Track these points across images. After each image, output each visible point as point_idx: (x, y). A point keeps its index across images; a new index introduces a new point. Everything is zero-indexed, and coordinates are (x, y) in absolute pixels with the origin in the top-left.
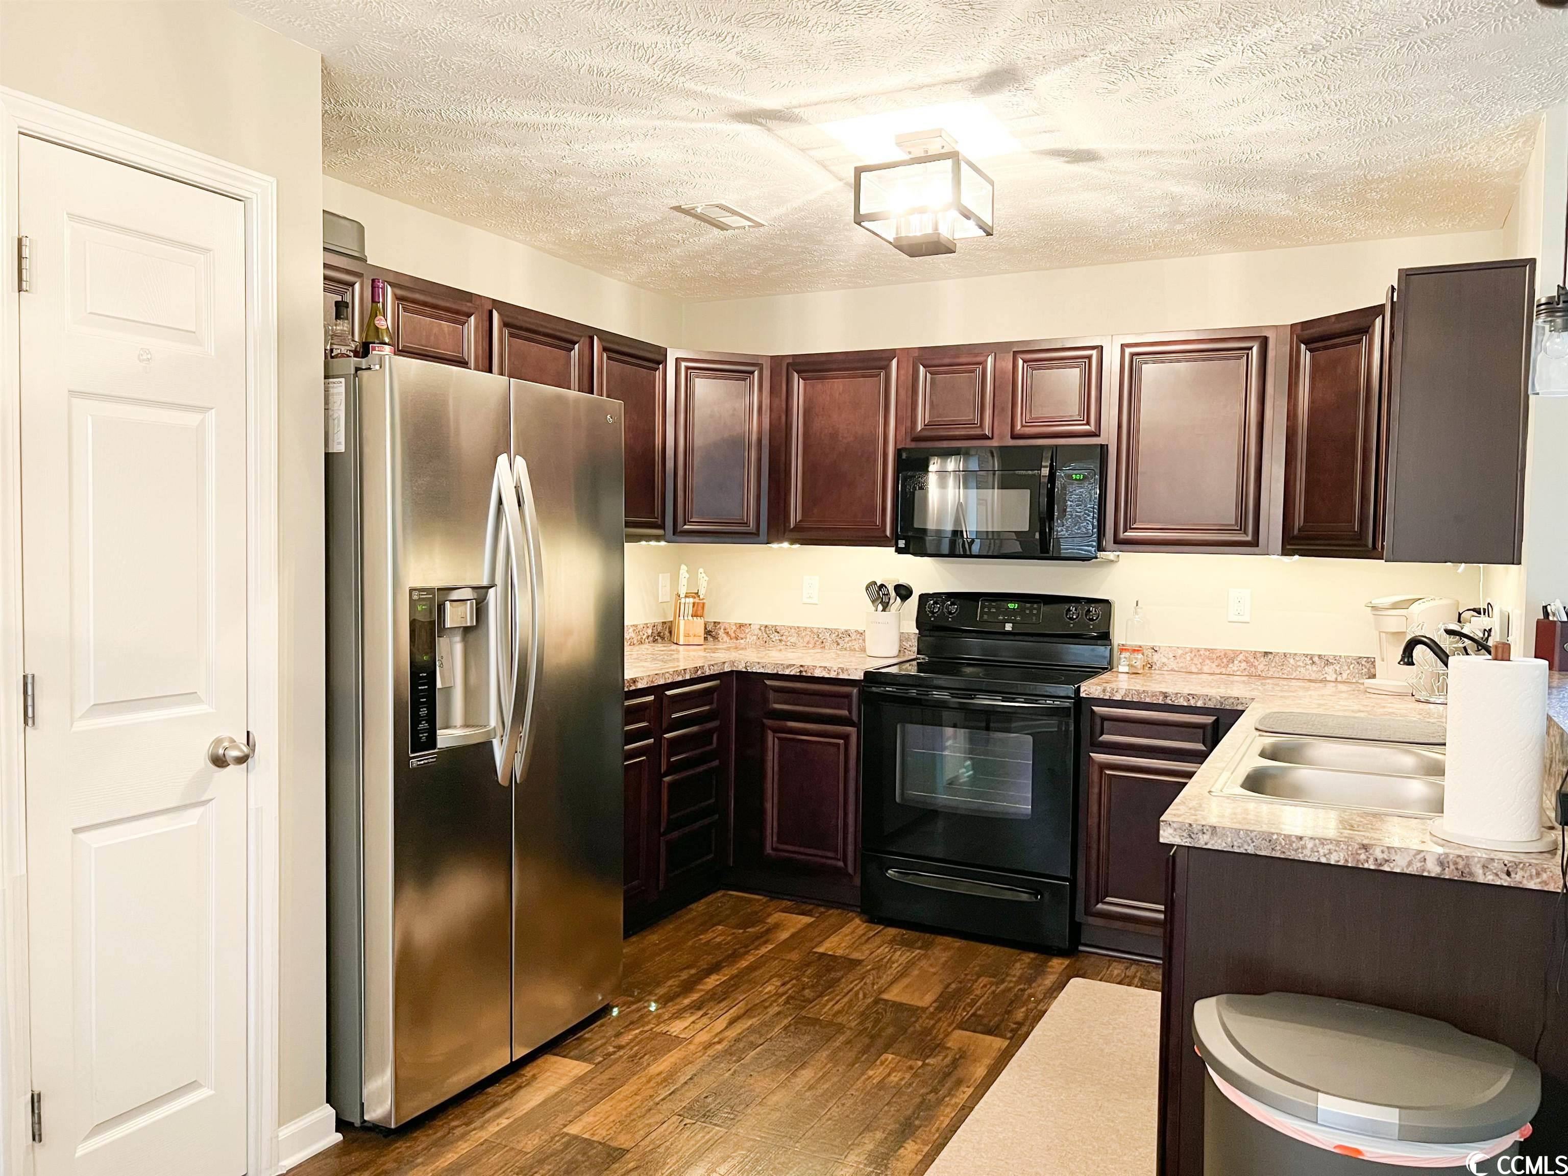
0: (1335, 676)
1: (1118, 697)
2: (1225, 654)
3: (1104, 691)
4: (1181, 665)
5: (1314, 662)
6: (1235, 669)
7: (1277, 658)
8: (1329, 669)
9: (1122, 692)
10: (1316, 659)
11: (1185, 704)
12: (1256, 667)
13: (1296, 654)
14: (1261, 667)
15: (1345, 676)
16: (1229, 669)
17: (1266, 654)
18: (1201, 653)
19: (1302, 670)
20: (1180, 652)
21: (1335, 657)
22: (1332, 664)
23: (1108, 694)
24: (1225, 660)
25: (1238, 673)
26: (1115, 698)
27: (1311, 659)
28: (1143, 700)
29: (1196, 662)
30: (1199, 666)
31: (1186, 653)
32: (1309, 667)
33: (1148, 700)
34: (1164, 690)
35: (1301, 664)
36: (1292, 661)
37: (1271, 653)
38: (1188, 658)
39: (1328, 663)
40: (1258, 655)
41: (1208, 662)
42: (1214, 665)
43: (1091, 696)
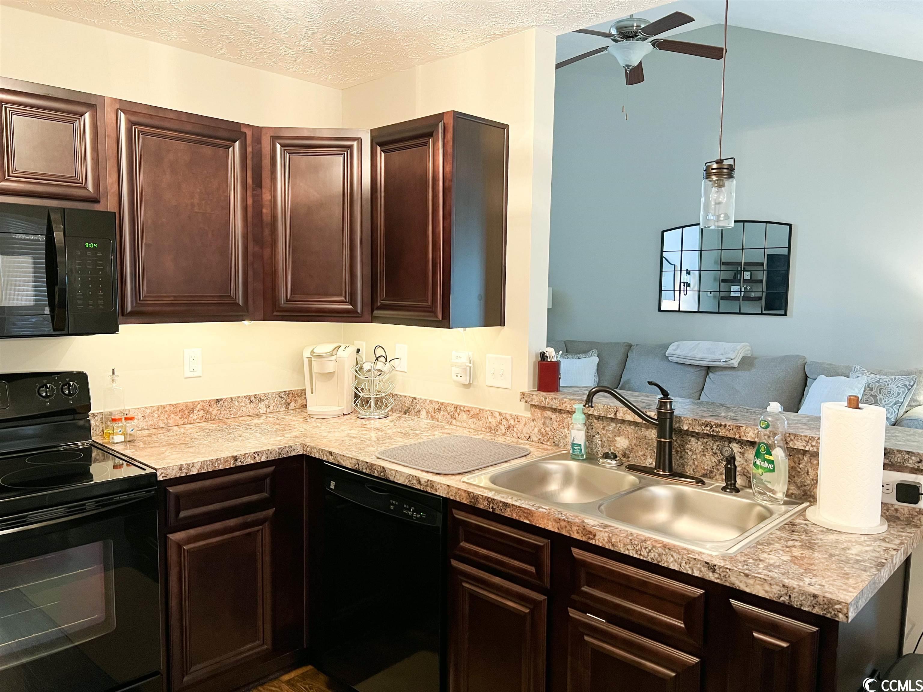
0: (265, 409)
1: (194, 472)
2: (187, 406)
3: (181, 469)
4: (150, 423)
5: (251, 402)
6: (195, 417)
7: (226, 403)
8: (262, 405)
9: (198, 466)
10: (253, 399)
11: (252, 462)
12: (211, 414)
13: (239, 397)
14: (214, 412)
15: (271, 407)
16: (190, 419)
17: (218, 400)
18: (167, 409)
19: (244, 409)
20: (148, 411)
21: (265, 394)
22: (263, 400)
23: (185, 471)
24: (186, 412)
25: (197, 421)
26: (191, 473)
27: (250, 399)
28: (217, 468)
29: (162, 418)
30: (166, 421)
31: (154, 411)
32: (248, 406)
33: (221, 467)
34: (234, 455)
35: (243, 404)
36: (236, 403)
37: (222, 399)
38: (156, 416)
39: (261, 400)
40: (212, 403)
41: (172, 415)
42: (178, 418)
43: (168, 477)
